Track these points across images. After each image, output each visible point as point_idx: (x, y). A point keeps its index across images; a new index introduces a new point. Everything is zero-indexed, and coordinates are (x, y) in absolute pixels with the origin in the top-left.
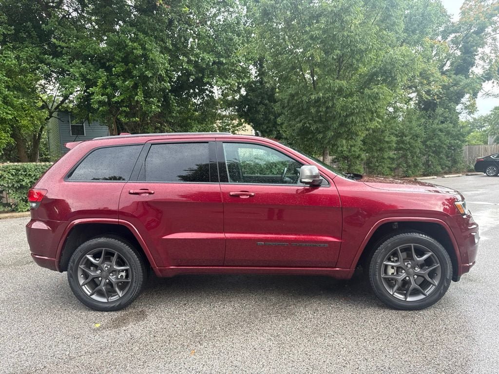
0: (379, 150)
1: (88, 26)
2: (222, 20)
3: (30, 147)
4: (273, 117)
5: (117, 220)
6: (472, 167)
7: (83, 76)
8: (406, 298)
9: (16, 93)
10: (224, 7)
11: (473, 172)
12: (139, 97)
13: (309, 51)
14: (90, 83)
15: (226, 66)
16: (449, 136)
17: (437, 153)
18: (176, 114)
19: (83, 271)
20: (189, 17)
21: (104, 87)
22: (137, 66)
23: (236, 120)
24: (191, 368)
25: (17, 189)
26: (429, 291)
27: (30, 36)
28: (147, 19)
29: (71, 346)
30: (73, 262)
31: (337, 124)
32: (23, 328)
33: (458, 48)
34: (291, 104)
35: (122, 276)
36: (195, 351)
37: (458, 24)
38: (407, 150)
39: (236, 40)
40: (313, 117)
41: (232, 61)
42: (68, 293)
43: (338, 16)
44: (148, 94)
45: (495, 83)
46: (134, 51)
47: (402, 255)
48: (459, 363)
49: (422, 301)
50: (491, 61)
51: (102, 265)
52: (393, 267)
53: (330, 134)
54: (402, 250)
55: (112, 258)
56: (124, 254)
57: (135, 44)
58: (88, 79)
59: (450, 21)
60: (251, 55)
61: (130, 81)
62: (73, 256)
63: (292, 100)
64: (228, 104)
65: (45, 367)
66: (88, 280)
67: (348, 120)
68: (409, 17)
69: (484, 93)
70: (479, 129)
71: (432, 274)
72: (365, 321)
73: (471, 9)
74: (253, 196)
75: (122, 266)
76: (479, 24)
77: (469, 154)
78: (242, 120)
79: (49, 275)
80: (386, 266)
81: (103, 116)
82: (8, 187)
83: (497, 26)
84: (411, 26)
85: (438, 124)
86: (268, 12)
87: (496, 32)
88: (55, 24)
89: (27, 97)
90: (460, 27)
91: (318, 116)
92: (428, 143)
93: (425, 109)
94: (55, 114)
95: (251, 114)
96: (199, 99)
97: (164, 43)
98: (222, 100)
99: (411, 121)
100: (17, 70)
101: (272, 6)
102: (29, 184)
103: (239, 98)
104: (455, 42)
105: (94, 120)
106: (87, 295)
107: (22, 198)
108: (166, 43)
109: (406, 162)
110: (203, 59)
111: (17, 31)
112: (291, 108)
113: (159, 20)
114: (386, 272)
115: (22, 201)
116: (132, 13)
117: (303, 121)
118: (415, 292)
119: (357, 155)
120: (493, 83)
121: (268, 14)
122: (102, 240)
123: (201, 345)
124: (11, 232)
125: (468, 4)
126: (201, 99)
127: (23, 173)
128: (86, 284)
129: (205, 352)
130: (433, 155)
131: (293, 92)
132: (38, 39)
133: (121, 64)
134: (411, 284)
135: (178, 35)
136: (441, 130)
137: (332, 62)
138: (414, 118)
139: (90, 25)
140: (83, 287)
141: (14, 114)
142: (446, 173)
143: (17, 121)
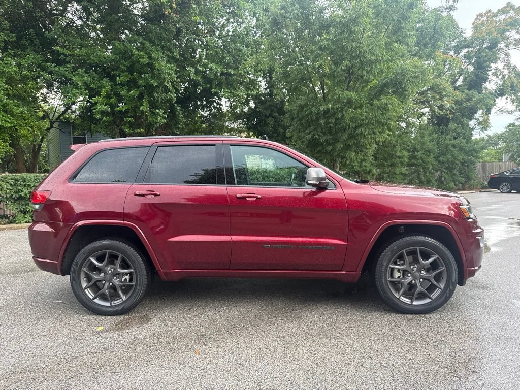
0: (391, 165)
1: (93, 34)
2: (231, 31)
3: (28, 159)
4: (282, 131)
5: (122, 222)
6: (486, 183)
7: (87, 86)
8: (412, 302)
9: (16, 101)
10: (234, 18)
11: (487, 189)
12: (145, 107)
13: (318, 61)
14: (93, 93)
15: (234, 77)
16: (462, 152)
17: (450, 169)
18: (182, 125)
19: (86, 274)
20: (197, 28)
21: (108, 96)
22: (143, 76)
23: (244, 133)
24: (195, 366)
25: (15, 200)
26: (435, 294)
27: (32, 43)
28: (154, 28)
29: (73, 347)
30: (76, 265)
31: (346, 136)
32: (24, 331)
33: (470, 62)
34: (300, 116)
35: (126, 279)
36: (200, 351)
37: (470, 39)
38: (419, 166)
39: (245, 51)
40: (322, 129)
41: (240, 72)
42: (69, 299)
43: (347, 27)
44: (153, 105)
45: (509, 99)
46: (140, 59)
47: (408, 259)
48: (463, 360)
49: (429, 305)
50: (504, 77)
51: (105, 268)
52: (399, 271)
53: (340, 146)
54: (409, 254)
55: (116, 261)
56: (129, 257)
57: (141, 53)
58: (92, 88)
59: (462, 36)
60: (260, 67)
61: (136, 91)
62: (76, 258)
63: (302, 111)
64: (236, 117)
65: (46, 366)
66: (91, 284)
67: (357, 132)
68: (421, 31)
69: (498, 109)
70: (493, 146)
71: (438, 278)
72: (371, 324)
73: (483, 24)
74: (259, 198)
75: (125, 269)
76: (491, 39)
77: (483, 171)
78: (251, 133)
79: (49, 282)
80: (392, 269)
81: (106, 127)
82: (6, 198)
83: (509, 41)
84: (423, 40)
85: (450, 140)
86: (278, 21)
87: (508, 47)
88: (59, 31)
89: (28, 105)
90: (472, 43)
91: (327, 127)
92: (441, 159)
93: (439, 125)
94: (56, 125)
95: (260, 127)
96: (206, 111)
97: (171, 52)
98: (230, 112)
99: (424, 137)
100: (18, 77)
101: (282, 15)
102: (28, 195)
103: (248, 111)
104: (468, 57)
105: (97, 131)
106: (90, 298)
107: (21, 210)
108: (173, 53)
109: (419, 178)
110: (211, 69)
111: (19, 38)
112: (300, 120)
113: (166, 30)
114: (392, 275)
115: (20, 213)
116: (139, 22)
117: (312, 133)
118: (422, 296)
119: (368, 170)
120: (507, 99)
121: (278, 24)
122: (106, 242)
123: (205, 346)
124: (9, 243)
125: (480, 20)
126: (208, 111)
127: (22, 183)
128: (89, 288)
129: (210, 352)
130: (446, 171)
131: (302, 103)
132: (41, 47)
133: (126, 73)
134: (417, 287)
135: (186, 46)
136: (454, 146)
137: (341, 73)
138: (427, 132)
139: (94, 33)
140: (86, 291)
141: (14, 123)
142: (459, 190)
143: (16, 130)
